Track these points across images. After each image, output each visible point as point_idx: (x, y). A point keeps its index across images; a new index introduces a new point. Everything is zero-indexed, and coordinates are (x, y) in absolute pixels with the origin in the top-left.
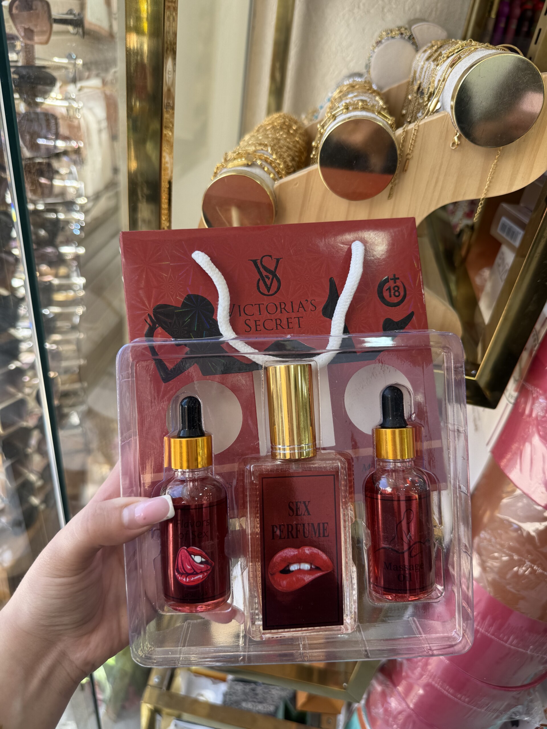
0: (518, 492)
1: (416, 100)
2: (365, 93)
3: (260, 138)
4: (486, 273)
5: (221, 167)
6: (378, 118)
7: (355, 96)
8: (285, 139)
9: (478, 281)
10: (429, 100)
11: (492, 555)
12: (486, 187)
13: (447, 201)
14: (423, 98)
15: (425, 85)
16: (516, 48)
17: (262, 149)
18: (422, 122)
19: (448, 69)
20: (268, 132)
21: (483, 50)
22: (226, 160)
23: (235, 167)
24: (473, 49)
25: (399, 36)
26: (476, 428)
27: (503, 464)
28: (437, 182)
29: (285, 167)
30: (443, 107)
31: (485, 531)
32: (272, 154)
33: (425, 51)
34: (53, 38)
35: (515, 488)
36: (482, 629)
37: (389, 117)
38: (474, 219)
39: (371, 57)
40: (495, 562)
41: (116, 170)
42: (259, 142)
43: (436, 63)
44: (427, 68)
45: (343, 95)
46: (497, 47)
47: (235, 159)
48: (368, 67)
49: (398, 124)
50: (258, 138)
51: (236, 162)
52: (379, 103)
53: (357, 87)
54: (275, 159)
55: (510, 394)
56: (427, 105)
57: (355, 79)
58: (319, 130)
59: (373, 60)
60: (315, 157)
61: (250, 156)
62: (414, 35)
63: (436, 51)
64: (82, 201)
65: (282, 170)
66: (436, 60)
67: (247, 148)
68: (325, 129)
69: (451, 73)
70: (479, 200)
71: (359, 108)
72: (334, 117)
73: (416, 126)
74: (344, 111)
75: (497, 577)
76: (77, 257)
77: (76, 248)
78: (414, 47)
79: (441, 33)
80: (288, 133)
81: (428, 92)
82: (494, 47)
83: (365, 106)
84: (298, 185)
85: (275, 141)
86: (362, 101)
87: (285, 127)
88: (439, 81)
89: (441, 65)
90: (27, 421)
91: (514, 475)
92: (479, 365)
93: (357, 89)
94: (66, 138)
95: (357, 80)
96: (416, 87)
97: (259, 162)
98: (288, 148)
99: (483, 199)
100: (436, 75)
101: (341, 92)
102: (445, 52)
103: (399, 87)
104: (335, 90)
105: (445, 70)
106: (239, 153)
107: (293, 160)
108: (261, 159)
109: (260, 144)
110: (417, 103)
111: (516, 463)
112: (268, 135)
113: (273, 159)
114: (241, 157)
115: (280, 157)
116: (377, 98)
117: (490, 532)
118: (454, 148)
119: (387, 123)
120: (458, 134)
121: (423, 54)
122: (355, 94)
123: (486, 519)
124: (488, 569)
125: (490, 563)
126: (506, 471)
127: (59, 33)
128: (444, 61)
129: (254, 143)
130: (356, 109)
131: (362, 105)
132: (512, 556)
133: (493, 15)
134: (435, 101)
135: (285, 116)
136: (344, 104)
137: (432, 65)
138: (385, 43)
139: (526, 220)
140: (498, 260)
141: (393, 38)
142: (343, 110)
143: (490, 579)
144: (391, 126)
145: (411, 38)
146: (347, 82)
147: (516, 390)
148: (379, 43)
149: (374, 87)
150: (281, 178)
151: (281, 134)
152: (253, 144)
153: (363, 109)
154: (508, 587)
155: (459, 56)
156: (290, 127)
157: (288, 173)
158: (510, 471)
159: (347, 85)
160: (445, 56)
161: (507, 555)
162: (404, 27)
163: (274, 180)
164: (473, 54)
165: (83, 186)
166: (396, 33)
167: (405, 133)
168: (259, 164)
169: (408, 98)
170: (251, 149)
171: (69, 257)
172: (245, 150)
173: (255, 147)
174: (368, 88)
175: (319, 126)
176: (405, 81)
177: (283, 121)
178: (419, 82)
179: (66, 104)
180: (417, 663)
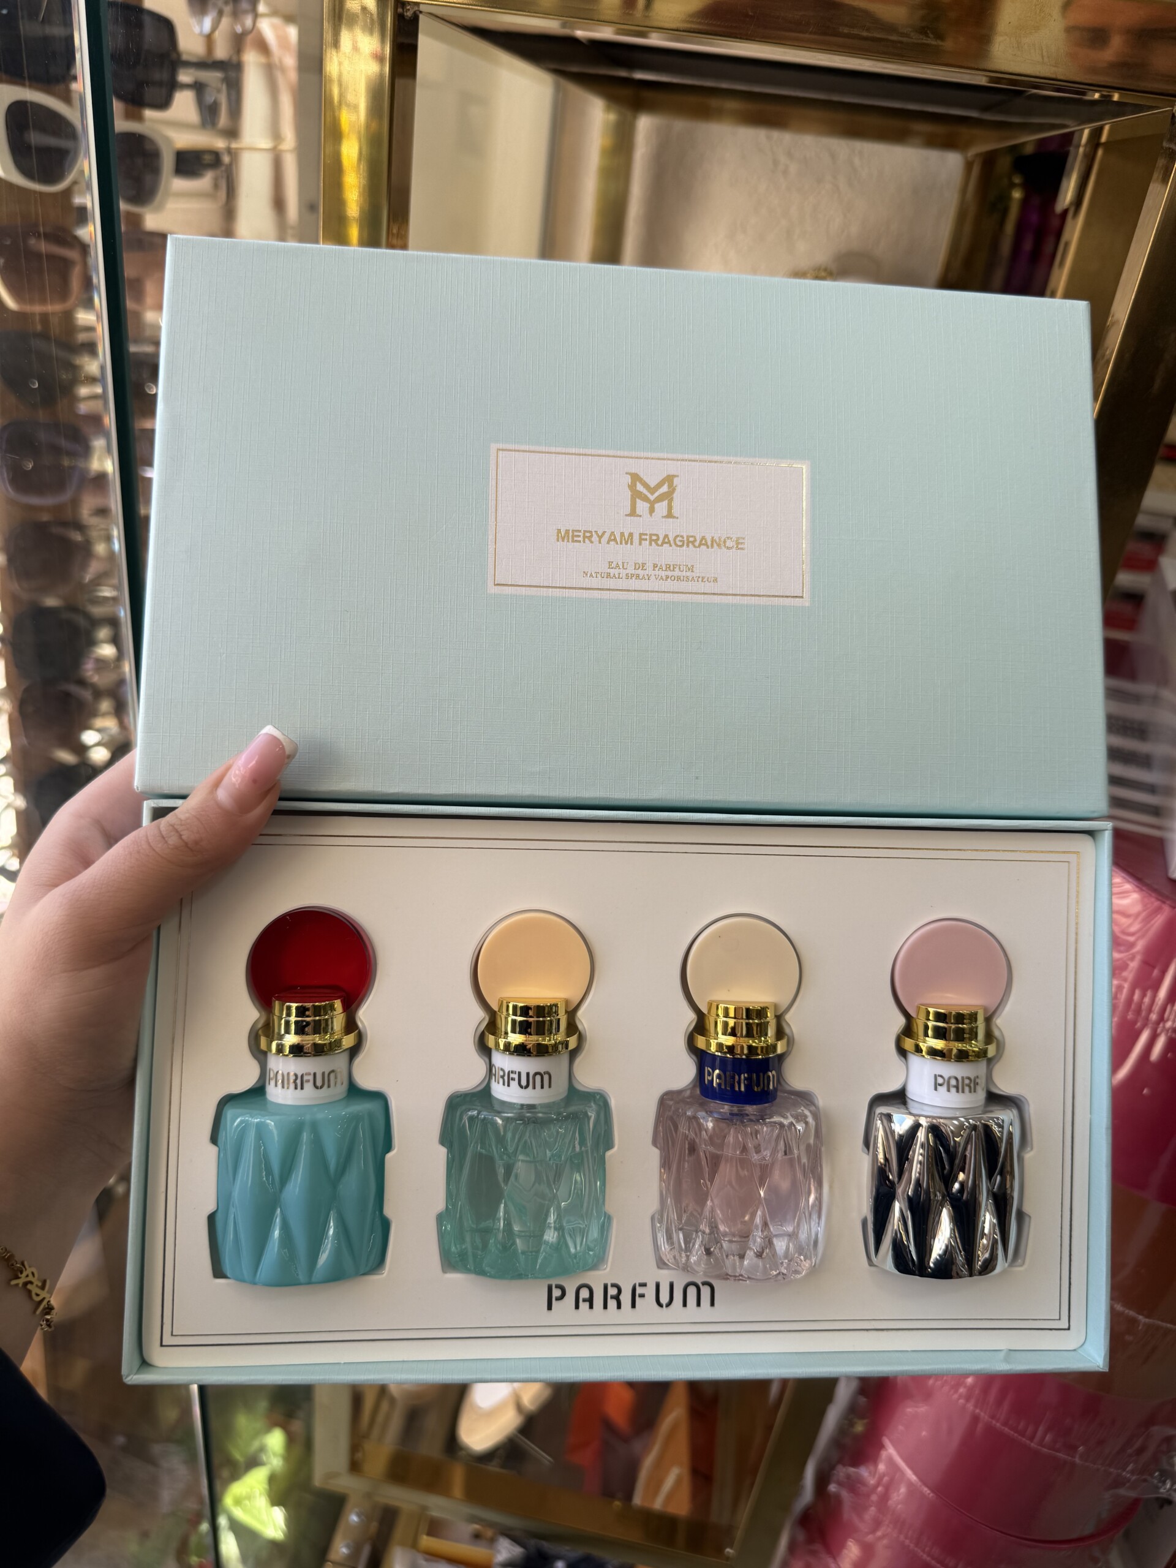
36: (986, 1413)
133: (1010, 227)
180: (868, 1496)
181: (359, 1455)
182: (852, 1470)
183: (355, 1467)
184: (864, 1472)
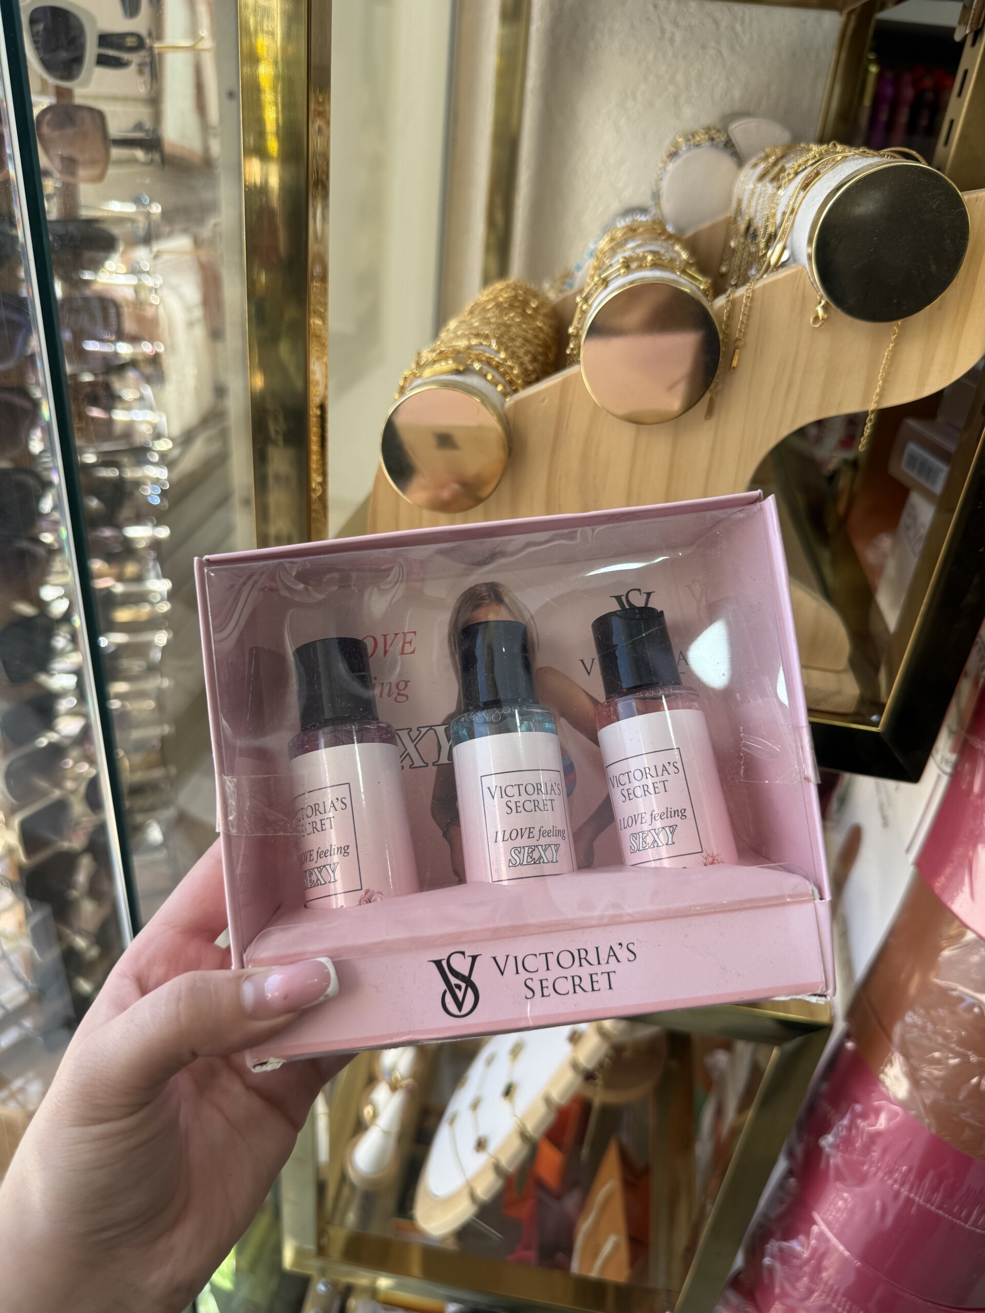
0: (970, 936)
1: (744, 249)
2: (656, 239)
3: (476, 324)
4: (886, 542)
5: (412, 376)
6: (682, 280)
7: (639, 246)
8: (519, 324)
9: (870, 556)
10: (767, 247)
11: (930, 1055)
12: (878, 390)
13: (808, 417)
14: (757, 245)
15: (759, 223)
16: (914, 153)
17: (481, 344)
18: (760, 284)
19: (799, 193)
20: (489, 315)
21: (857, 159)
22: (418, 365)
23: (435, 375)
24: (839, 158)
25: (708, 144)
26: (886, 823)
27: (938, 884)
28: (790, 386)
29: (523, 373)
30: (793, 258)
31: (914, 1012)
32: (498, 352)
33: (755, 165)
34: (112, 171)
35: (963, 929)
36: (920, 1198)
37: (700, 278)
38: (860, 447)
39: (661, 179)
40: (936, 1069)
41: (220, 391)
42: (474, 332)
43: (775, 184)
44: (761, 193)
45: (616, 245)
46: (882, 152)
47: (434, 362)
48: (656, 196)
49: (718, 289)
50: (472, 324)
51: (438, 367)
52: (680, 256)
53: (641, 230)
54: (505, 360)
55: (943, 758)
56: (765, 254)
57: (635, 218)
58: (580, 305)
59: (665, 184)
60: (575, 352)
61: (460, 355)
62: (734, 141)
63: (775, 164)
64: (164, 445)
65: (517, 376)
66: (775, 178)
67: (454, 344)
68: (589, 303)
69: (805, 200)
70: (866, 414)
71: (648, 265)
72: (605, 282)
73: (749, 291)
74: (622, 271)
75: (941, 1097)
76: (156, 544)
77: (153, 529)
78: (735, 159)
79: (780, 135)
80: (524, 314)
81: (765, 233)
82: (876, 153)
83: (659, 262)
84: (546, 401)
85: (503, 329)
86: (654, 253)
87: (517, 304)
88: (784, 213)
89: (785, 188)
90: (70, 841)
91: (961, 905)
92: (884, 705)
93: (641, 234)
94: (134, 339)
95: (640, 220)
96: (742, 226)
97: (477, 366)
98: (526, 340)
99: (873, 411)
100: (777, 204)
101: (612, 239)
102: (791, 165)
103: (713, 228)
104: (602, 238)
105: (793, 195)
106: (441, 352)
107: (534, 360)
108: (480, 361)
109: (477, 335)
110: (745, 254)
111: (961, 883)
112: (489, 319)
113: (501, 359)
114: (446, 359)
115: (513, 355)
116: (677, 248)
117: (922, 1011)
118: (817, 326)
119: (698, 288)
120: (823, 302)
121: (751, 171)
122: (639, 242)
123: (913, 988)
124: (923, 1082)
125: (927, 1071)
126: (945, 898)
127: (120, 162)
128: (790, 181)
129: (467, 333)
130: (640, 267)
131: (652, 260)
132: (967, 1056)
133: (867, 102)
134: (779, 247)
135: (516, 286)
136: (621, 260)
137: (770, 188)
138: (685, 154)
139: (951, 447)
140: (905, 519)
141: (698, 146)
142: (619, 269)
143: (928, 1102)
144: (705, 292)
145: (729, 146)
146: (622, 223)
147: (953, 750)
148: (673, 155)
149: (670, 229)
150: (516, 391)
151: (512, 317)
152: (464, 336)
153: (655, 265)
154: (963, 1116)
155: (815, 171)
156: (525, 303)
157: (528, 383)
158: (953, 899)
159: (623, 228)
160: (792, 171)
161: (957, 1055)
162: (714, 128)
163: (505, 394)
164: (840, 166)
165: (164, 419)
166: (701, 137)
167: (730, 304)
168: (477, 369)
169: (730, 246)
170: (462, 344)
171: (142, 545)
172: (451, 347)
173: (469, 339)
174: (659, 231)
175: (578, 299)
176: (721, 217)
177: (513, 293)
178: (747, 218)
179: (133, 280)
180: (801, 1267)
181: (325, 1240)
182: (785, 1244)
183: (321, 1251)
184: (795, 1245)
